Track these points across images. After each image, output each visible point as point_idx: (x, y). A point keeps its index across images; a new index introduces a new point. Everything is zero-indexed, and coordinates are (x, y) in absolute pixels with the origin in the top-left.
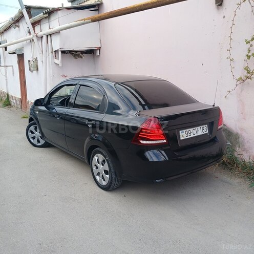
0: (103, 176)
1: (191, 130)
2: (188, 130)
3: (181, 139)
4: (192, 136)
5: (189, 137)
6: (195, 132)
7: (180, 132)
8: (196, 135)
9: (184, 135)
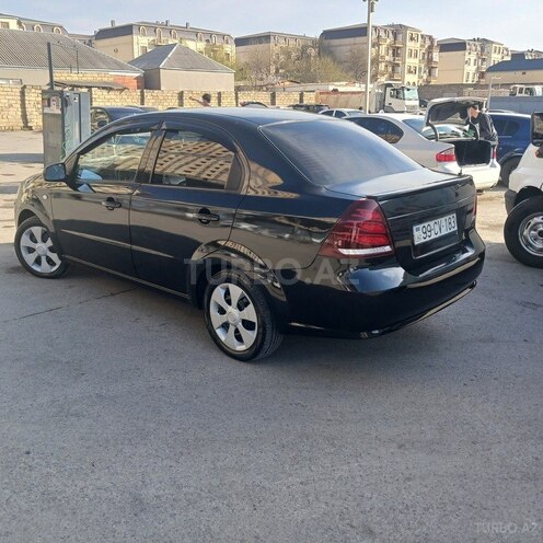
0: (237, 331)
1: (432, 223)
2: (426, 225)
3: (416, 243)
4: (433, 237)
5: (428, 239)
6: (437, 229)
7: (415, 228)
8: (439, 235)
9: (420, 235)
